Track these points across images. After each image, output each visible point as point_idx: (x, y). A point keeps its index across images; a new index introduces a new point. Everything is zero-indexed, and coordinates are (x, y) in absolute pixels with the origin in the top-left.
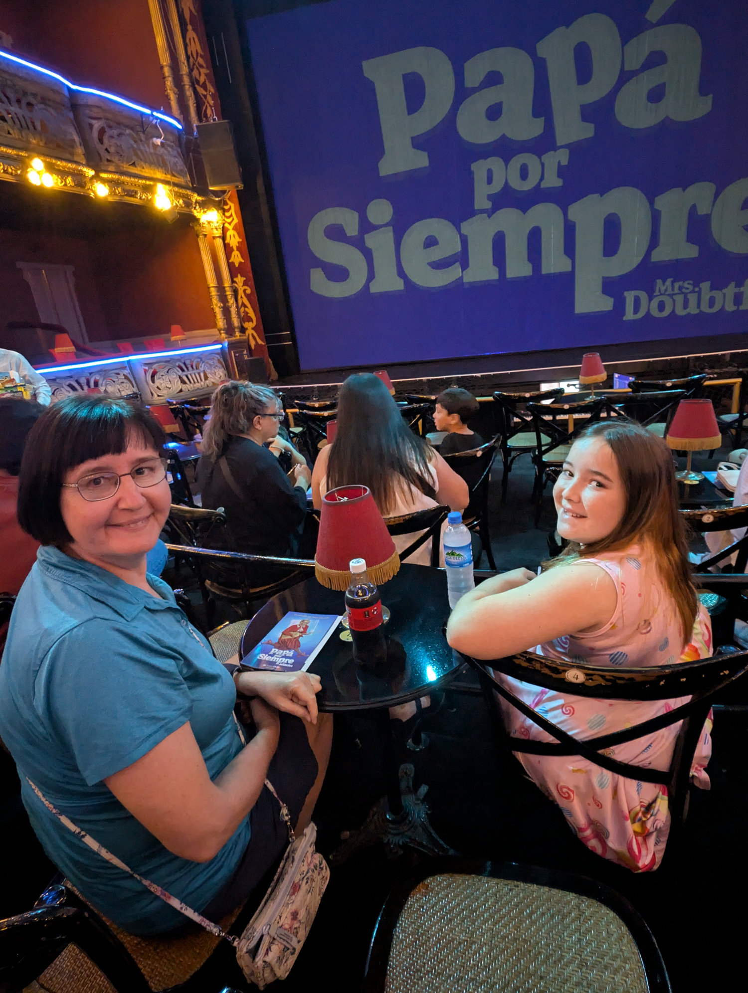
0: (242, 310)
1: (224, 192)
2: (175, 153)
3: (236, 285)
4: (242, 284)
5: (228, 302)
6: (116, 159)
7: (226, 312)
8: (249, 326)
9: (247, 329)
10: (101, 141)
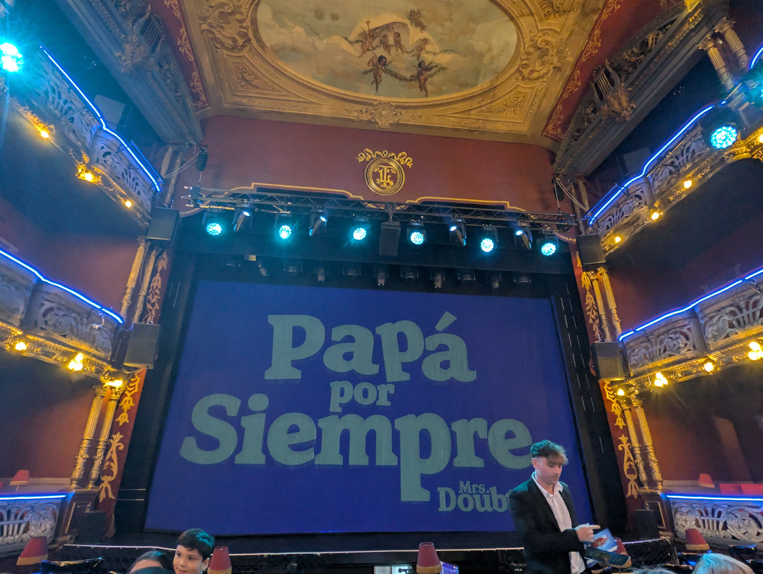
0: (107, 463)
2: (108, 336)
4: (118, 441)
6: (50, 329)
10: (45, 315)
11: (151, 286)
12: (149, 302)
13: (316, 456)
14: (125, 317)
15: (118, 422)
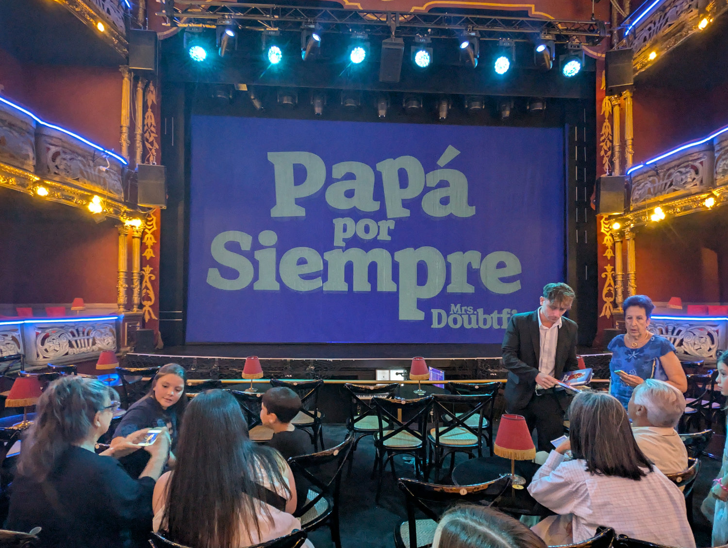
0: (144, 291)
1: (150, 209)
2: (116, 178)
3: (143, 272)
4: (149, 272)
5: (133, 284)
6: (63, 174)
7: (129, 292)
8: (147, 304)
9: (145, 306)
10: (54, 160)
11: (146, 123)
12: (147, 140)
13: (324, 284)
14: (128, 158)
15: (145, 257)
